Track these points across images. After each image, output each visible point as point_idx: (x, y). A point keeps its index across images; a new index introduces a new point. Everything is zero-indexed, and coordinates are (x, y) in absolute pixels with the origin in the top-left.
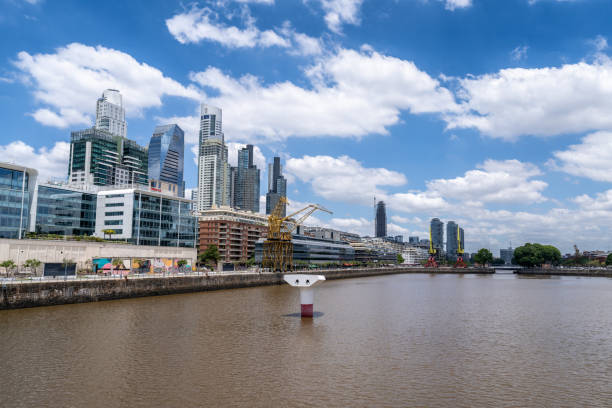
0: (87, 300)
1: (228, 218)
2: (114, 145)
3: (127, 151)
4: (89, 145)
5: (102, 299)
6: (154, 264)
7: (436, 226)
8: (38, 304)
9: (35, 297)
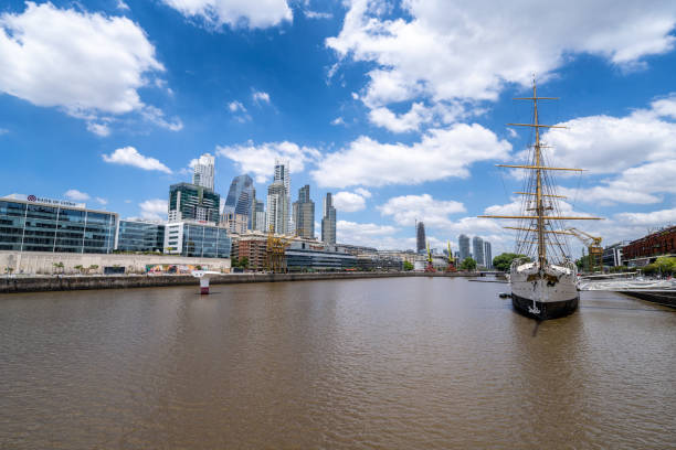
0: (120, 287)
1: (257, 239)
2: (196, 193)
3: (206, 195)
4: (179, 193)
5: (130, 287)
6: (179, 268)
7: (464, 241)
8: (88, 288)
9: (87, 284)
